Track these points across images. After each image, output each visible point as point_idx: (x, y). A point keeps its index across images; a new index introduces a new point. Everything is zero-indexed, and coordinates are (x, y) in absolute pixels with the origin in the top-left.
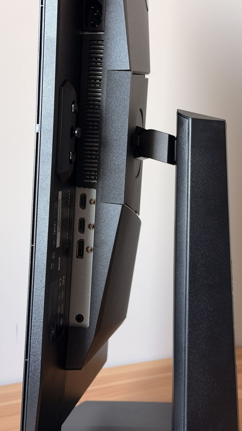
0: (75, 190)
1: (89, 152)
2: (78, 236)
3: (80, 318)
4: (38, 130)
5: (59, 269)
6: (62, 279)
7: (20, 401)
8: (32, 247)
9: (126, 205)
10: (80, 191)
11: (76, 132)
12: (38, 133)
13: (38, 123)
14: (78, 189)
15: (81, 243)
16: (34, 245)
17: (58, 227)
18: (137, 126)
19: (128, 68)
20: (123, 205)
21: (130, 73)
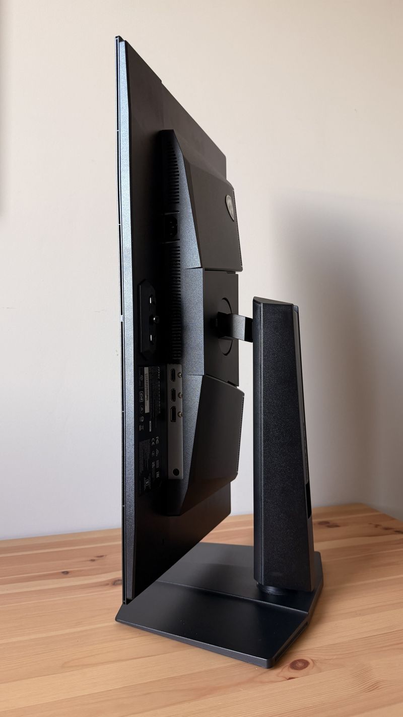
0: (166, 366)
1: (175, 335)
2: (171, 404)
3: (176, 472)
4: (121, 320)
5: (150, 430)
6: (156, 439)
7: (121, 542)
8: (123, 413)
9: (207, 376)
10: (170, 367)
11: (154, 319)
12: (122, 322)
13: (122, 314)
14: (168, 365)
15: (174, 409)
16: (124, 412)
17: (146, 397)
18: (219, 312)
19: (200, 266)
20: (203, 376)
21: (201, 270)
